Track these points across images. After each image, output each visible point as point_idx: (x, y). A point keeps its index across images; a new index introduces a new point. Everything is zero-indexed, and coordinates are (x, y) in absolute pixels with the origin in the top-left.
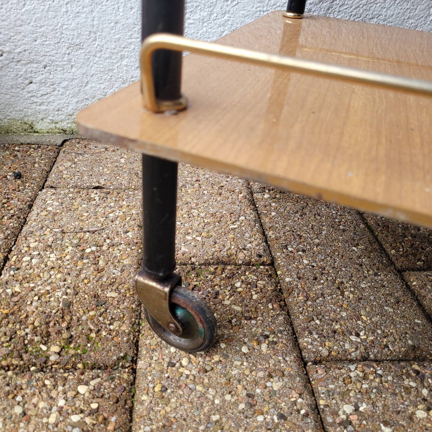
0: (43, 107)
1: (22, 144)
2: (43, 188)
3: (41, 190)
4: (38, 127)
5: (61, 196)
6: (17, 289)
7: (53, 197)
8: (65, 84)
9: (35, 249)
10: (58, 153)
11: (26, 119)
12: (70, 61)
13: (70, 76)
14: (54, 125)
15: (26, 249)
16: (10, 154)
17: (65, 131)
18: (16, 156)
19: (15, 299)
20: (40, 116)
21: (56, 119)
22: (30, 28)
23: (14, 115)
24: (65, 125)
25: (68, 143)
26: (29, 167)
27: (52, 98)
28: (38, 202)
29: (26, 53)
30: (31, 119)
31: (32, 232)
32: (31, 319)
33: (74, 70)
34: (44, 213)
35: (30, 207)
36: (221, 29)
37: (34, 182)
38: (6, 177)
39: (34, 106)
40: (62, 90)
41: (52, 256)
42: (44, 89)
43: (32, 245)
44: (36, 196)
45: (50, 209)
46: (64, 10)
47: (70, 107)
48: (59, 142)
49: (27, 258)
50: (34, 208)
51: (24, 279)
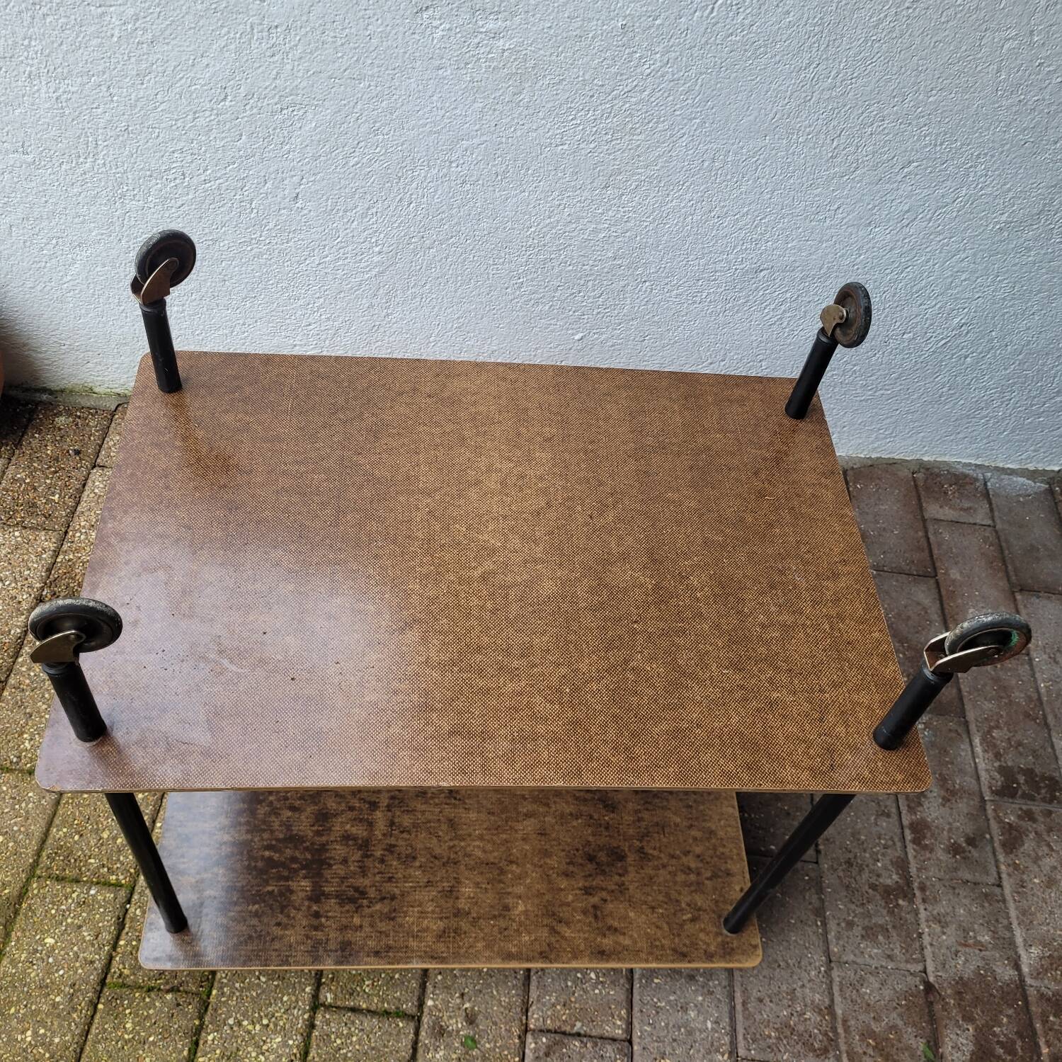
0: (100, 378)
1: (83, 408)
2: (94, 467)
3: (92, 469)
4: (96, 390)
5: (106, 479)
6: (71, 557)
7: (100, 479)
8: (117, 366)
9: (84, 527)
10: (112, 420)
11: (86, 385)
12: (119, 353)
13: (120, 361)
14: (109, 390)
15: (78, 527)
16: (74, 421)
17: (119, 394)
18: (77, 425)
19: (70, 563)
20: (98, 384)
21: (110, 386)
22: (85, 332)
23: (75, 381)
24: (118, 391)
25: (120, 408)
26: (86, 439)
27: (106, 373)
28: (90, 483)
29: (84, 346)
30: (90, 384)
31: (83, 513)
32: (77, 577)
33: (122, 358)
34: (92, 495)
35: (84, 485)
36: (243, 341)
37: (88, 459)
38: (68, 452)
39: (92, 377)
40: (114, 370)
41: (93, 534)
42: (99, 368)
43: (82, 524)
44: (89, 473)
45: (96, 491)
46: (111, 323)
47: (122, 381)
48: (113, 408)
49: (78, 534)
50: (86, 488)
51: (76, 549)
